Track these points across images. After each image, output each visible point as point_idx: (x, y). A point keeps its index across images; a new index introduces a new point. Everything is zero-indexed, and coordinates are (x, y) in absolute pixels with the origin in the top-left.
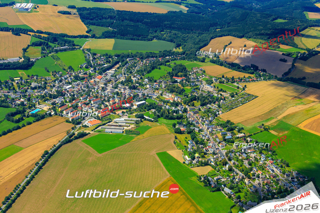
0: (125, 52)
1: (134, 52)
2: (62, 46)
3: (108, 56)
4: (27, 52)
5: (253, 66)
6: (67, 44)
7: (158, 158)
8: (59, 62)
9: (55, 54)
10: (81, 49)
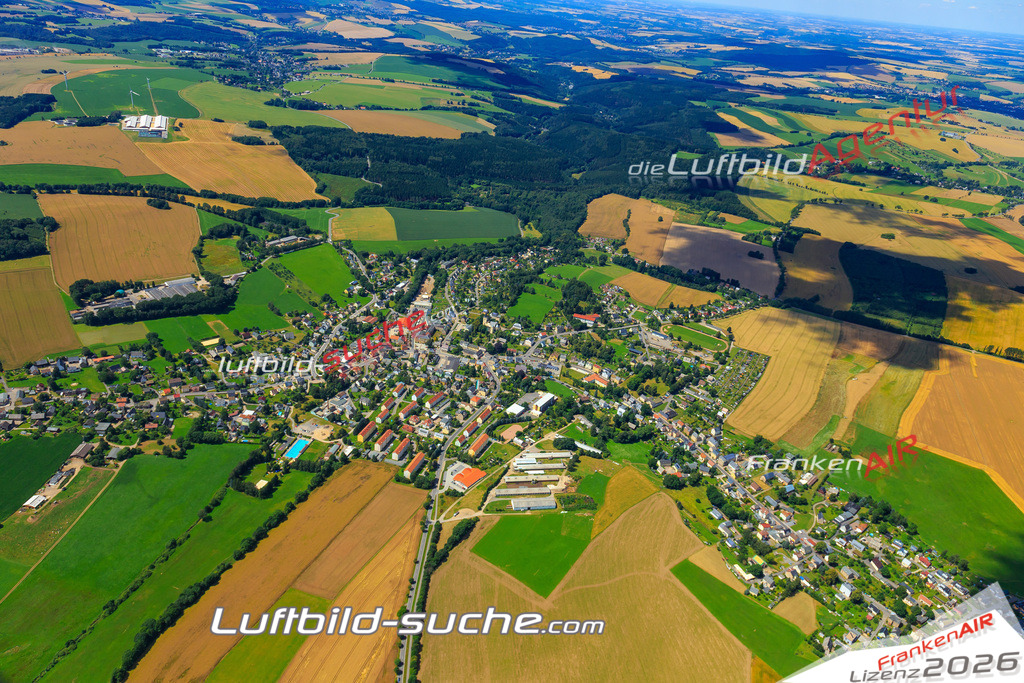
1: (448, 243)
2: (282, 237)
3: (395, 259)
4: (205, 256)
6: (291, 230)
7: (684, 588)
8: (295, 284)
9: (277, 261)
10: (330, 240)
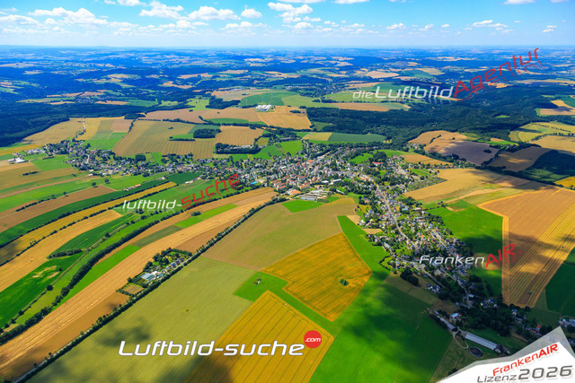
0: (339, 143)
1: (346, 143)
2: (286, 137)
3: (322, 146)
4: (258, 141)
5: (454, 155)
6: (290, 136)
7: (337, 219)
8: (281, 149)
9: (279, 143)
10: (302, 139)
